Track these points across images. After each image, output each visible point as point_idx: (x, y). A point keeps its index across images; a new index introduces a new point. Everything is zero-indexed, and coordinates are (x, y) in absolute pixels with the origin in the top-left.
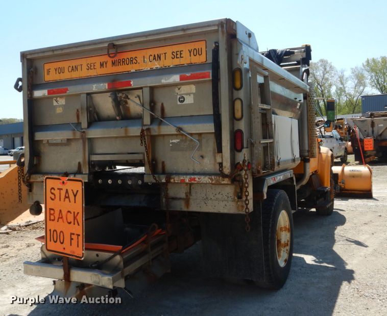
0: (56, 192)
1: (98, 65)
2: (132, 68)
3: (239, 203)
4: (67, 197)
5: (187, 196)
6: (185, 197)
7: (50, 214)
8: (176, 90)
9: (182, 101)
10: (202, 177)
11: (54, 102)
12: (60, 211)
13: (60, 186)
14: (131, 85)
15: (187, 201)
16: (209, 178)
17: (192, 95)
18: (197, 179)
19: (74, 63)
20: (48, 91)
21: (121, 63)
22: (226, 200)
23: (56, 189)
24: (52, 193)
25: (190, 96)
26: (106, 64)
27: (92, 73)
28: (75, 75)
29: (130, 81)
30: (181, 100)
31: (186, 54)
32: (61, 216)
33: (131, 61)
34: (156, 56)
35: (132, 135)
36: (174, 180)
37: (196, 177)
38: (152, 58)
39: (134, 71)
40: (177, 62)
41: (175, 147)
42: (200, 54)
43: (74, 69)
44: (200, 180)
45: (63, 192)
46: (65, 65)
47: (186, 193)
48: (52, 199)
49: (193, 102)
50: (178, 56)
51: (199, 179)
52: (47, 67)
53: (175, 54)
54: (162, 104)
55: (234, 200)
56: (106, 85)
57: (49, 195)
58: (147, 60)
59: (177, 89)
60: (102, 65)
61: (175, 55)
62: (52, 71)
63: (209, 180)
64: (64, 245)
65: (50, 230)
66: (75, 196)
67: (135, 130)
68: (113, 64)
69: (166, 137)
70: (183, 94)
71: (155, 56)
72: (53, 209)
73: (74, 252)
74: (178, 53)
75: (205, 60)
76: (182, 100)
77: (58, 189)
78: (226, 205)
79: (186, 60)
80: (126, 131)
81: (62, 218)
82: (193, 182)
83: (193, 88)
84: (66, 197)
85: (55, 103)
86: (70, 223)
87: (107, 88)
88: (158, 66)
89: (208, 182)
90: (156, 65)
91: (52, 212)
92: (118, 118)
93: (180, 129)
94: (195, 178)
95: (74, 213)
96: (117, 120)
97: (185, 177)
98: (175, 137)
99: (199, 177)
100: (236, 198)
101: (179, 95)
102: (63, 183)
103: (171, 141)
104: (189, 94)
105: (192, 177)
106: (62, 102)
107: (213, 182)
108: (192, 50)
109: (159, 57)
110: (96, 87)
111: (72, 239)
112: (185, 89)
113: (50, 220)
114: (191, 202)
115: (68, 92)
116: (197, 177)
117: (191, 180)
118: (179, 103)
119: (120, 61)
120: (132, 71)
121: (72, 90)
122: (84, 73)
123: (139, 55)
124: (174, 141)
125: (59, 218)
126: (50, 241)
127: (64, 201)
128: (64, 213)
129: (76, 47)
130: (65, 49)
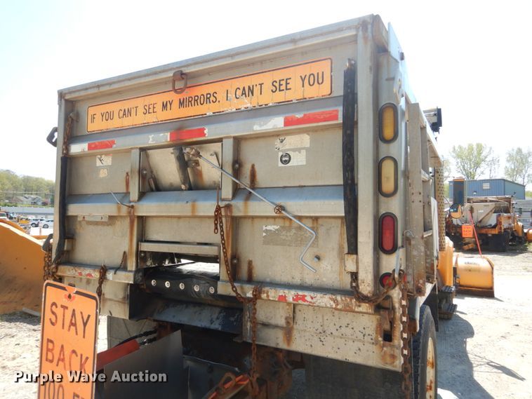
0: (59, 311)
1: (159, 107)
2: (208, 109)
3: (385, 349)
4: (73, 324)
5: (288, 323)
6: (285, 325)
7: (48, 350)
8: (277, 143)
9: (285, 161)
10: (319, 295)
11: (98, 161)
12: (62, 347)
13: (65, 302)
14: (204, 135)
15: (288, 332)
16: (331, 299)
17: (304, 152)
18: (308, 298)
19: (126, 105)
20: (89, 145)
21: (193, 102)
22: (360, 340)
23: (59, 306)
24: (53, 313)
25: (300, 152)
26: (171, 105)
27: (151, 118)
28: (127, 122)
29: (204, 129)
30: (284, 159)
31: (295, 83)
32: (62, 357)
33: (208, 98)
34: (247, 89)
35: (202, 214)
36: (268, 296)
37: (306, 293)
38: (239, 93)
39: (212, 114)
40: (280, 97)
41: (271, 239)
42: (320, 82)
43: (127, 113)
44: (314, 300)
45: (69, 313)
46: (115, 108)
47: (286, 318)
48: (53, 324)
49: (305, 163)
50: (283, 87)
51: (312, 298)
52: (92, 111)
53: (277, 85)
54: (253, 166)
55: (376, 343)
56: (168, 135)
57: (48, 315)
58: (231, 96)
59: (279, 141)
60: (164, 106)
61: (277, 87)
62: (98, 117)
63: (332, 303)
66: (85, 324)
67: (207, 207)
68: (181, 104)
69: (256, 220)
70: (289, 150)
71: (244, 88)
72: (52, 342)
74: (282, 82)
75: (329, 92)
76: (286, 159)
77: (62, 306)
78: (359, 349)
79: (296, 92)
80: (194, 208)
81: (63, 360)
82: (300, 302)
83: (306, 140)
84: (71, 324)
85: (98, 163)
87: (169, 140)
88: (249, 105)
89: (329, 306)
90: (246, 103)
91: (50, 346)
92: (183, 187)
93: (281, 208)
94: (305, 296)
95: (81, 355)
96: (182, 190)
97: (286, 291)
98: (272, 220)
99: (312, 294)
100: (380, 339)
101: (282, 151)
102: (70, 296)
103: (264, 228)
104: (299, 150)
105: (300, 293)
106: (108, 161)
107: (339, 307)
108: (307, 77)
109: (251, 91)
110: (153, 138)
112: (291, 142)
113: (47, 360)
114: (296, 334)
115: (114, 146)
116: (308, 295)
117: (297, 298)
118: (280, 164)
119: (190, 99)
120: (208, 114)
121: (121, 143)
122: (139, 119)
123: (219, 89)
124: (269, 228)
125: (59, 360)
127: (69, 330)
128: (67, 352)
129: (129, 80)
130: (114, 83)
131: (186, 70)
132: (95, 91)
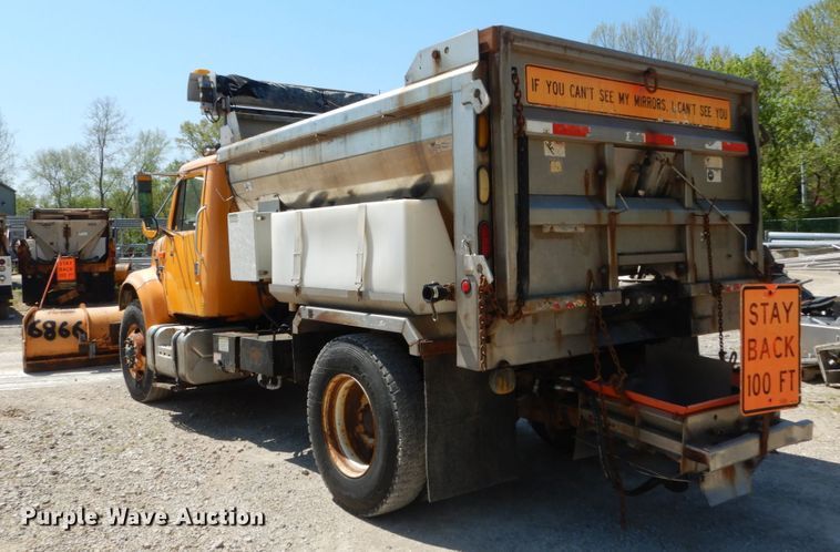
0: (759, 311)
4: (776, 315)
7: (750, 349)
9: (711, 178)
11: (546, 149)
12: (765, 340)
13: (765, 299)
14: (673, 143)
20: (554, 125)
23: (759, 304)
24: (753, 313)
26: (626, 98)
28: (582, 104)
30: (710, 175)
31: (713, 113)
32: (766, 349)
33: (659, 104)
40: (706, 121)
42: (725, 117)
43: (581, 92)
45: (770, 309)
48: (753, 323)
49: (721, 181)
56: (643, 135)
57: (749, 316)
58: (676, 108)
60: (621, 98)
61: (704, 112)
62: (542, 85)
64: (770, 395)
65: (749, 377)
66: (787, 311)
68: (636, 101)
70: (712, 168)
72: (754, 340)
73: (785, 400)
74: (705, 108)
77: (762, 304)
79: (714, 120)
80: (669, 216)
81: (767, 351)
83: (721, 162)
84: (774, 316)
85: (547, 152)
86: (778, 356)
87: (646, 141)
88: (687, 121)
90: (685, 119)
91: (752, 344)
92: (640, 193)
95: (786, 338)
96: (639, 196)
101: (709, 168)
102: (770, 293)
104: (717, 170)
106: (560, 151)
110: (629, 135)
111: (782, 380)
112: (713, 162)
113: (750, 359)
115: (587, 134)
118: (708, 180)
119: (644, 100)
122: (596, 105)
125: (763, 352)
126: (749, 394)
127: (771, 322)
128: (770, 343)
129: (604, 56)
130: (586, 52)
131: (660, 72)
132: (560, 51)
